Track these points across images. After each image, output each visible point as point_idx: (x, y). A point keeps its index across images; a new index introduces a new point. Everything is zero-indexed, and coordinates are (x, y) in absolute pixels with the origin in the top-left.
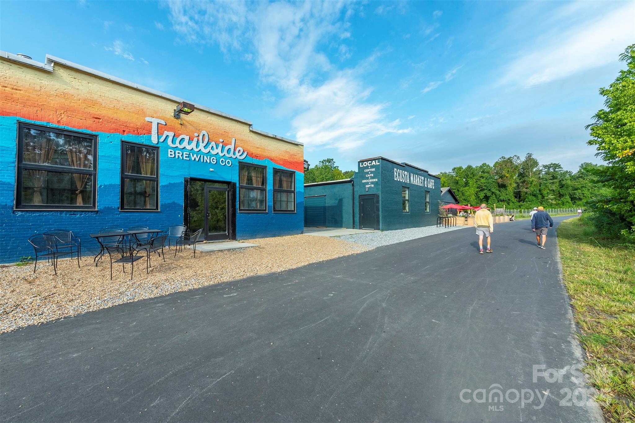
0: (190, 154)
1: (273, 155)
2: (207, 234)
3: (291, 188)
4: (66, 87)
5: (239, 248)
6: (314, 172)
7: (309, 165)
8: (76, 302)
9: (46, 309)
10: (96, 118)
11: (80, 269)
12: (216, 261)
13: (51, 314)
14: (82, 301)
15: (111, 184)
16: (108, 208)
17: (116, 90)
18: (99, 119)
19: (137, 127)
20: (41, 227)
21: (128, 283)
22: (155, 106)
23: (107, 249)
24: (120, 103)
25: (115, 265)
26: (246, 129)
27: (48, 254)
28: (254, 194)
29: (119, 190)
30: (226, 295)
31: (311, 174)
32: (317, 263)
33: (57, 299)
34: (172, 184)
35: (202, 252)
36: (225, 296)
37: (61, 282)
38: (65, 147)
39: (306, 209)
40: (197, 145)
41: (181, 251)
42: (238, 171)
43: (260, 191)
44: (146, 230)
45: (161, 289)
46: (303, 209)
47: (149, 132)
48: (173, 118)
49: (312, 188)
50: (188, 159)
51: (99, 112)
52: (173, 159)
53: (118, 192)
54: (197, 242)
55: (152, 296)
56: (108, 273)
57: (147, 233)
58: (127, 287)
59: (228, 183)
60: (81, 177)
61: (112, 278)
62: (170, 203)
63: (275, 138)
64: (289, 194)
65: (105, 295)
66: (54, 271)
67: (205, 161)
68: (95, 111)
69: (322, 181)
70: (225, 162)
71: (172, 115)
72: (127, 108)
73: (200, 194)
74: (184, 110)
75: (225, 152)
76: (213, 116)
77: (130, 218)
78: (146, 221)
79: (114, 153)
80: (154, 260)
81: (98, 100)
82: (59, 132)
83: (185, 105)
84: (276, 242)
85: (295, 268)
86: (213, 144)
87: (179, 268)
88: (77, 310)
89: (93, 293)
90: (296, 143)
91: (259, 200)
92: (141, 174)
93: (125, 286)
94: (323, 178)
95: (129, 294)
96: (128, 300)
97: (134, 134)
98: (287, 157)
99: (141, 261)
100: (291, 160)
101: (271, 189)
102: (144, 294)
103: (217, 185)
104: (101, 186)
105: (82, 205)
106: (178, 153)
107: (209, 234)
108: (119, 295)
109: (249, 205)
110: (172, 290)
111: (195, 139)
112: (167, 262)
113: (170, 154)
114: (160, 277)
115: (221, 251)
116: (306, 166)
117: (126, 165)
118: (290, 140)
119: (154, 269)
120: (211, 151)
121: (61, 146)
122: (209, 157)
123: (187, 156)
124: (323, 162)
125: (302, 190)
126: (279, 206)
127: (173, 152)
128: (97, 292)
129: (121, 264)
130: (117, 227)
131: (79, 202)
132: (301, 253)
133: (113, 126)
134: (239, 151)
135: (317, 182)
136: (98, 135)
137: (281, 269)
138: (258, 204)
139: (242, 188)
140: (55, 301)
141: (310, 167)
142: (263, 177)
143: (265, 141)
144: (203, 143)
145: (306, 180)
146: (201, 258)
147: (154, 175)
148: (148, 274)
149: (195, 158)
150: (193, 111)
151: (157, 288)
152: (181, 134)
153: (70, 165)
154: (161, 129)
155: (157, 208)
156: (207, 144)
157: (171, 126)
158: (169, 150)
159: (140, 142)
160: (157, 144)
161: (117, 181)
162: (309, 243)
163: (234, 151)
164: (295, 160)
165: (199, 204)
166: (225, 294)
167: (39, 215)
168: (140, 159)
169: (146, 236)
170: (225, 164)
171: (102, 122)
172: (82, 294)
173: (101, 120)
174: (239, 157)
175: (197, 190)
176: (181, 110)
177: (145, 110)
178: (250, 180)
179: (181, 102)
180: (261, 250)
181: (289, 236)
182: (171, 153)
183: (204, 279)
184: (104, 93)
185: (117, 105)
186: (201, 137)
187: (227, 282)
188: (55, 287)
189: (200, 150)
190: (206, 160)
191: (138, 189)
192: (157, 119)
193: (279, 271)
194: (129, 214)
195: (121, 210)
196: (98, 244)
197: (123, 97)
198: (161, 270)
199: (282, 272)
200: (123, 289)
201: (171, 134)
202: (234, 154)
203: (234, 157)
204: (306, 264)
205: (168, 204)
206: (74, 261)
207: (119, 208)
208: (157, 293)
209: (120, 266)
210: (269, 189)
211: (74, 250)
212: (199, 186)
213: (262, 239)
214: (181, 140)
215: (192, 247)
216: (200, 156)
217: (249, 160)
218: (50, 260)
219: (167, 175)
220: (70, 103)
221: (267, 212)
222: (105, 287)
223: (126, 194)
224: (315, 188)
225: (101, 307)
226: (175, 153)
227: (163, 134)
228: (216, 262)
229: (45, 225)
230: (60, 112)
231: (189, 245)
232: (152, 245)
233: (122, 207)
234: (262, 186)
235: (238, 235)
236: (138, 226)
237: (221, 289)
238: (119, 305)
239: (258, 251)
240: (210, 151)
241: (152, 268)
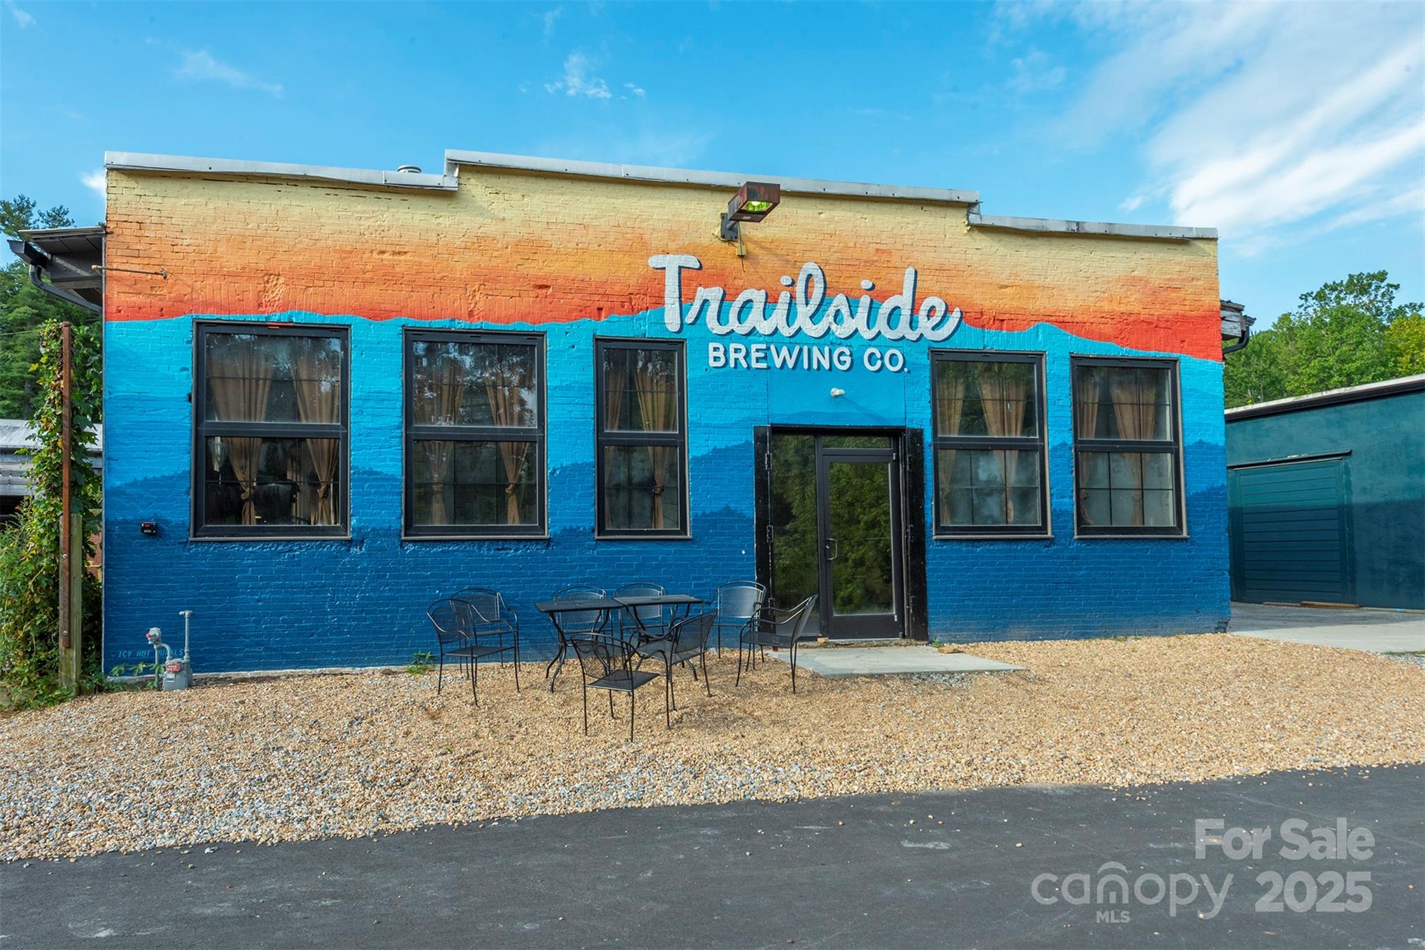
0: (768, 349)
1: (1071, 302)
2: (827, 615)
3: (1158, 428)
4: (480, 220)
5: (943, 674)
6: (1275, 349)
7: (1250, 321)
8: (518, 783)
9: (465, 789)
10: (541, 287)
11: (519, 695)
12: (865, 710)
13: (474, 805)
14: (529, 783)
15: (576, 464)
16: (571, 529)
17: (578, 197)
18: (547, 287)
19: (630, 291)
20: (445, 582)
21: (624, 749)
22: (670, 217)
23: (575, 646)
24: (591, 231)
25: (591, 691)
26: (955, 223)
27: (460, 651)
28: (991, 468)
29: (591, 479)
30: (911, 841)
31: (1254, 359)
32: (1321, 775)
33: (482, 766)
34: (721, 450)
35: (815, 676)
36: (906, 844)
37: (487, 724)
38: (475, 376)
39: (1239, 521)
40: (790, 317)
41: (751, 665)
42: (928, 386)
43: (1015, 453)
44: (657, 594)
45: (708, 783)
46: (1223, 522)
47: (659, 301)
48: (718, 243)
49: (1268, 423)
50: (764, 365)
51: (547, 269)
52: (722, 370)
53: (590, 485)
54: (802, 639)
55: (685, 800)
56: (577, 713)
57: (660, 604)
58: (622, 761)
59: (894, 433)
60: (515, 449)
61: (586, 728)
62: (716, 510)
63: (1076, 235)
64: (1147, 457)
65: (576, 775)
66: (472, 693)
67: (815, 366)
68: (537, 268)
69: (1323, 384)
70: (882, 358)
71: (716, 233)
72: (606, 242)
73: (796, 476)
74: (751, 209)
75: (881, 324)
76: (838, 203)
77: (618, 559)
78: (658, 567)
79: (579, 375)
80: (682, 690)
81: (544, 238)
82: (471, 340)
83: (753, 190)
84: (1097, 660)
85: (1198, 783)
86: (840, 301)
87: (750, 720)
88: (522, 806)
89: (549, 763)
90: (1179, 235)
91: (1014, 489)
92: (641, 429)
93: (619, 757)
94: (1323, 369)
95: (628, 783)
96: (627, 801)
97: (624, 313)
98: (1134, 304)
99: (649, 688)
100: (1157, 311)
101: (1064, 444)
102: (665, 790)
103: (850, 444)
104: (555, 470)
105: (517, 524)
106: (736, 351)
107: (835, 615)
108: (606, 780)
109: (973, 512)
110: (737, 791)
111: (784, 297)
112: (716, 699)
113: (714, 355)
114: (701, 743)
115: (880, 677)
116: (1233, 328)
117: (607, 405)
118: (1147, 227)
119: (684, 717)
120: (834, 327)
121: (468, 373)
122: (827, 349)
123: (761, 355)
124: (1320, 296)
125: (1216, 435)
126: (1106, 509)
127: (722, 349)
128: (557, 762)
129: (605, 691)
130: (591, 583)
131: (513, 518)
132: (1224, 718)
133: (577, 300)
134: (931, 311)
135: (1291, 394)
136: (546, 332)
137: (1129, 776)
138: (1010, 505)
139: (944, 448)
140: (478, 772)
141: (1254, 329)
142: (1029, 397)
143: (1032, 253)
144: (807, 304)
145: (1234, 389)
146: (815, 695)
147: (674, 429)
148: (669, 728)
149: (784, 360)
150: (775, 205)
151: (695, 777)
152: (743, 288)
153: (492, 421)
154: (689, 285)
155: (684, 530)
156: (820, 305)
157: (714, 267)
158: (712, 345)
159: (637, 333)
160: (679, 332)
161: (587, 455)
162: (1266, 676)
163: (912, 315)
164: (1176, 309)
165: (794, 511)
166: (906, 837)
167: (442, 552)
168: (639, 387)
169: (657, 612)
170: (883, 364)
171: (553, 295)
172: (528, 764)
173: (551, 290)
174: (930, 335)
175: (787, 465)
176: (741, 211)
177: (647, 237)
178: (974, 414)
179: (742, 184)
180: (1030, 687)
181: (1156, 640)
182: (716, 354)
183: (829, 769)
184: (555, 213)
185: (584, 239)
186: (800, 288)
187: (909, 794)
188: (476, 736)
189: (800, 329)
190: (819, 361)
191: (638, 475)
192: (677, 256)
193: (1119, 783)
194: (614, 548)
195: (599, 535)
196: (552, 631)
197: (595, 212)
198: (703, 723)
199: (1137, 790)
200: (613, 766)
201: (714, 294)
202: (912, 324)
203: (912, 336)
204: (1258, 769)
205: (712, 514)
206: (506, 671)
207: (593, 531)
208: (693, 793)
209: (602, 695)
210: (1057, 442)
211: (506, 642)
212: (792, 453)
213: (1031, 643)
214: (742, 308)
215: (783, 654)
216: (801, 350)
217: (972, 340)
218: (464, 665)
219: (707, 426)
220: (490, 260)
221: (1049, 535)
222: (575, 752)
223: (609, 489)
224: (1284, 421)
225: (570, 808)
226: (726, 352)
227: (693, 299)
228: (865, 716)
229: (453, 576)
230: (473, 289)
231: (775, 649)
232: (676, 640)
233: (601, 529)
234: (1023, 433)
235: (935, 621)
236: (639, 583)
237: (890, 817)
238: (608, 810)
239: (1020, 692)
240: (829, 329)
241: (680, 713)
